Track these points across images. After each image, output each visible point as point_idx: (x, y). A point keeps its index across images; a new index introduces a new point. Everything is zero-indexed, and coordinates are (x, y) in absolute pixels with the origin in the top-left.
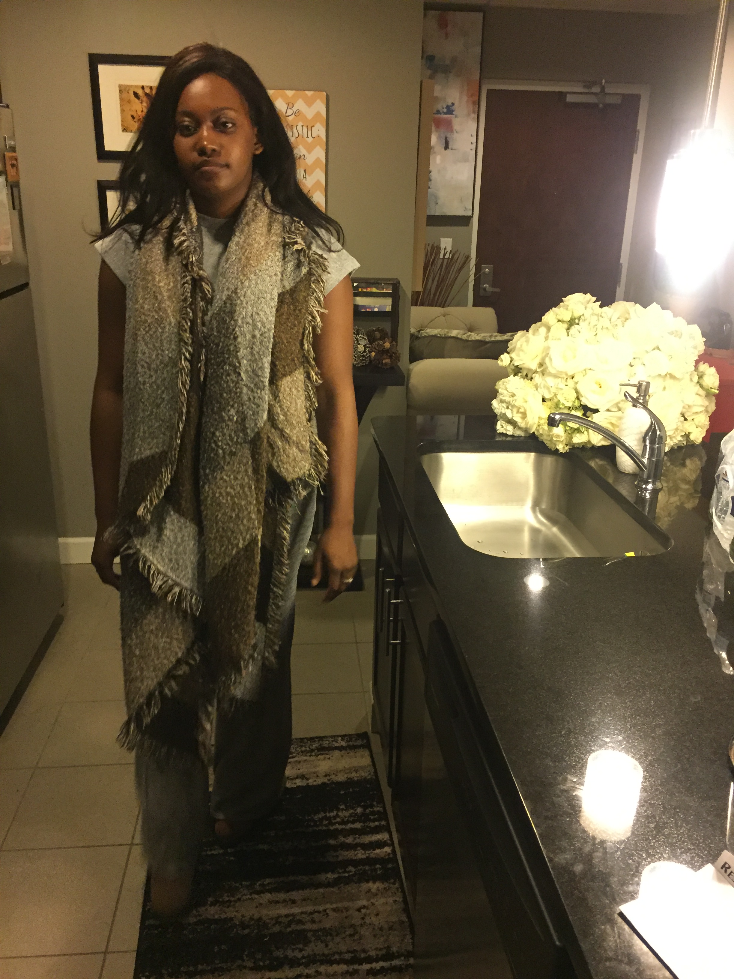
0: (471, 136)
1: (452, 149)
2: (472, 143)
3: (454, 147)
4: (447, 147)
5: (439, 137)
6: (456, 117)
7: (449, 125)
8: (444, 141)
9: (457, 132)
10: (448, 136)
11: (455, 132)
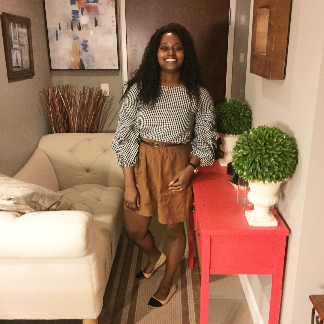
0: (112, 16)
1: (100, 26)
2: (113, 21)
3: (102, 24)
4: (96, 25)
5: (90, 18)
6: (100, 4)
7: (96, 10)
8: (94, 20)
9: (102, 14)
10: (96, 17)
11: (101, 14)
